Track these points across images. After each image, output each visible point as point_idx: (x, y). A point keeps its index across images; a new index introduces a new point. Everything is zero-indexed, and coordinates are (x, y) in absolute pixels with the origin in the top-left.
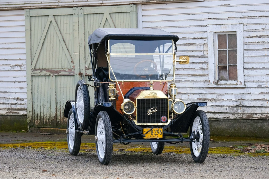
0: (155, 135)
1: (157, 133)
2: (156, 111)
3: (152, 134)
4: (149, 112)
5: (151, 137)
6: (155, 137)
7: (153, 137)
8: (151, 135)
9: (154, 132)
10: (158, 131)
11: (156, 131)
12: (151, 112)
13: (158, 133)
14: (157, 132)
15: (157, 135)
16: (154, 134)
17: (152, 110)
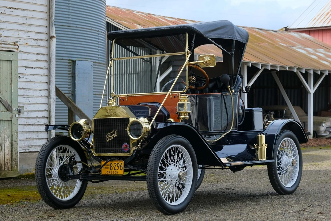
0: (115, 170)
1: (117, 168)
2: (116, 135)
3: (111, 169)
4: (107, 137)
5: (110, 173)
6: (114, 174)
7: (113, 174)
8: (110, 171)
9: (114, 165)
10: (118, 164)
11: (115, 164)
12: (110, 137)
13: (119, 167)
14: (117, 166)
15: (117, 171)
16: (113, 170)
17: (111, 134)
